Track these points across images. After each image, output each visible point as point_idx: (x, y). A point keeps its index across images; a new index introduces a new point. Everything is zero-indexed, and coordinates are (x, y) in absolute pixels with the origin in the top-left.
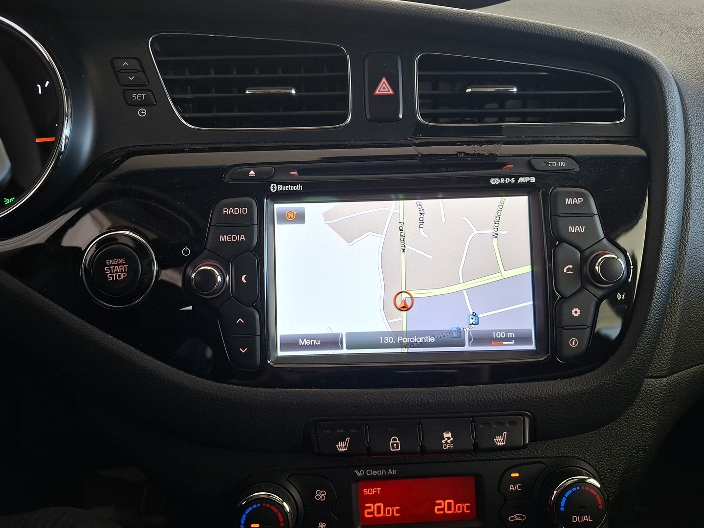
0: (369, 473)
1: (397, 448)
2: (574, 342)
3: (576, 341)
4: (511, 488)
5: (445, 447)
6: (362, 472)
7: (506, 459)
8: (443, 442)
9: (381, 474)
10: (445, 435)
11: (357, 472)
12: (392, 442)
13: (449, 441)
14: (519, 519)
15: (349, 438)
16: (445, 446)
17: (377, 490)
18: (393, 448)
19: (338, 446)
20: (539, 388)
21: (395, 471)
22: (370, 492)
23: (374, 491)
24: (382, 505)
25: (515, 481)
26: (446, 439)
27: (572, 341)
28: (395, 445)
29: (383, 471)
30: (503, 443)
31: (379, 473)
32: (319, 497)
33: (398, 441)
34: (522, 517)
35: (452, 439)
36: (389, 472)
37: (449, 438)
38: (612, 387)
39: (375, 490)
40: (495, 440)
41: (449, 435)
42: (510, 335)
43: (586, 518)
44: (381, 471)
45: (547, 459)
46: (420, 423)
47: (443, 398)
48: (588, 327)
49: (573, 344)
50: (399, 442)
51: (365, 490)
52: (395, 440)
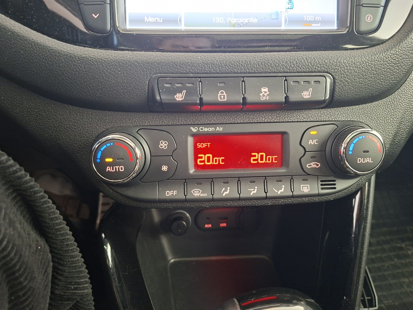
0: (201, 129)
1: (224, 98)
2: (369, 18)
3: (371, 17)
4: (310, 143)
5: (262, 99)
6: (196, 129)
7: (307, 122)
8: (261, 95)
9: (210, 130)
10: (263, 90)
11: (192, 128)
12: (220, 94)
13: (265, 94)
14: (315, 166)
15: (185, 91)
16: (262, 98)
17: (208, 145)
18: (221, 98)
19: (176, 97)
20: (339, 55)
21: (222, 128)
22: (202, 146)
23: (205, 145)
24: (211, 155)
25: (313, 137)
26: (264, 93)
27: (368, 16)
28: (222, 97)
29: (212, 128)
30: (309, 96)
31: (209, 129)
32: (162, 146)
33: (224, 94)
34: (318, 165)
35: (268, 93)
36: (217, 129)
37: (265, 92)
38: (396, 57)
39: (206, 144)
40: (302, 94)
41: (266, 90)
42: (317, 18)
43: (368, 160)
44: (210, 128)
45: (339, 122)
46: (243, 81)
47: (263, 60)
48: (381, 6)
49: (369, 19)
50: (226, 95)
51: (199, 145)
52: (222, 93)
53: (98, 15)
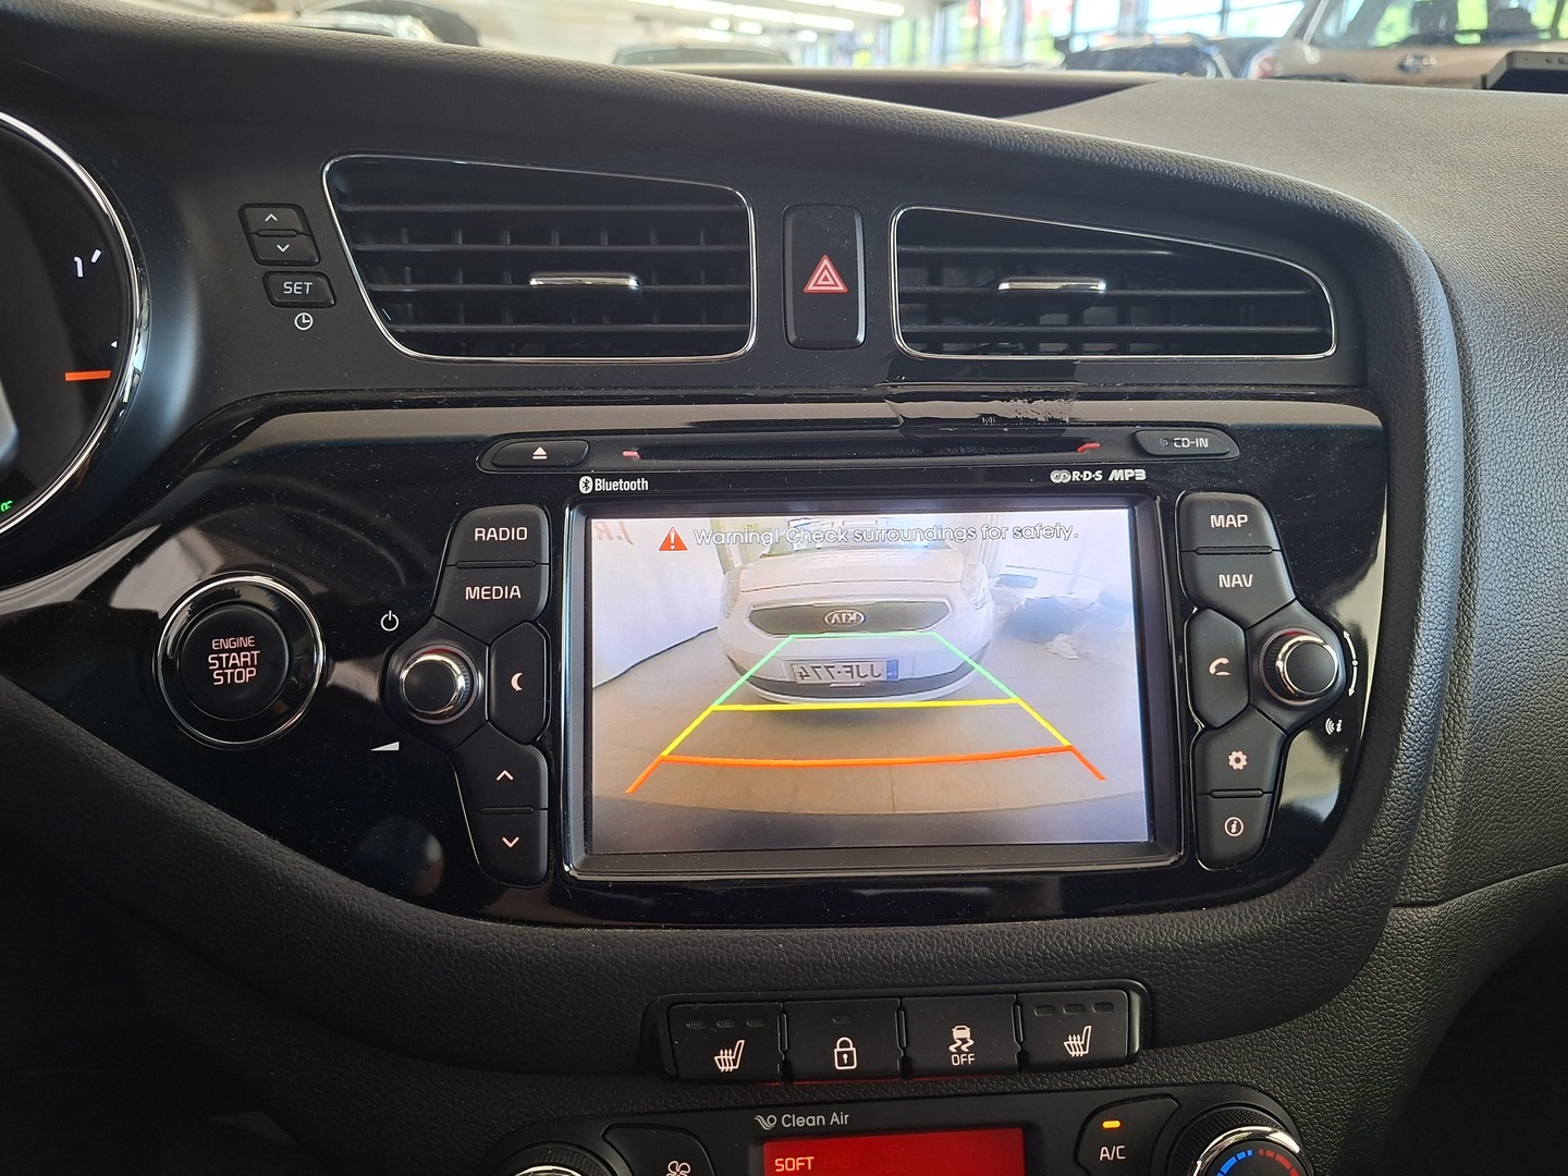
0: (788, 1121)
1: (850, 1062)
2: (1234, 826)
3: (1238, 824)
4: (1102, 1155)
5: (956, 1062)
6: (772, 1120)
7: (1092, 1089)
8: (952, 1048)
9: (813, 1124)
10: (957, 1034)
11: (760, 1119)
12: (838, 1049)
13: (964, 1048)
15: (743, 1042)
16: (955, 1058)
17: (806, 1161)
18: (841, 1063)
19: (719, 1060)
20: (1161, 928)
21: (846, 1116)
22: (790, 1166)
23: (798, 1164)
25: (1111, 1138)
26: (959, 1043)
27: (1232, 822)
28: (845, 1056)
29: (818, 1118)
30: (1085, 1050)
31: (811, 1121)
33: (852, 1048)
35: (971, 1042)
36: (833, 1120)
37: (964, 1041)
38: (1319, 926)
39: (800, 1161)
40: (1065, 1043)
41: (966, 1033)
44: (813, 1118)
45: (1182, 1089)
46: (901, 1008)
47: (952, 950)
48: (1264, 793)
49: (1234, 831)
50: (854, 1049)
51: (779, 1162)
52: (844, 1045)
53: (517, 839)
